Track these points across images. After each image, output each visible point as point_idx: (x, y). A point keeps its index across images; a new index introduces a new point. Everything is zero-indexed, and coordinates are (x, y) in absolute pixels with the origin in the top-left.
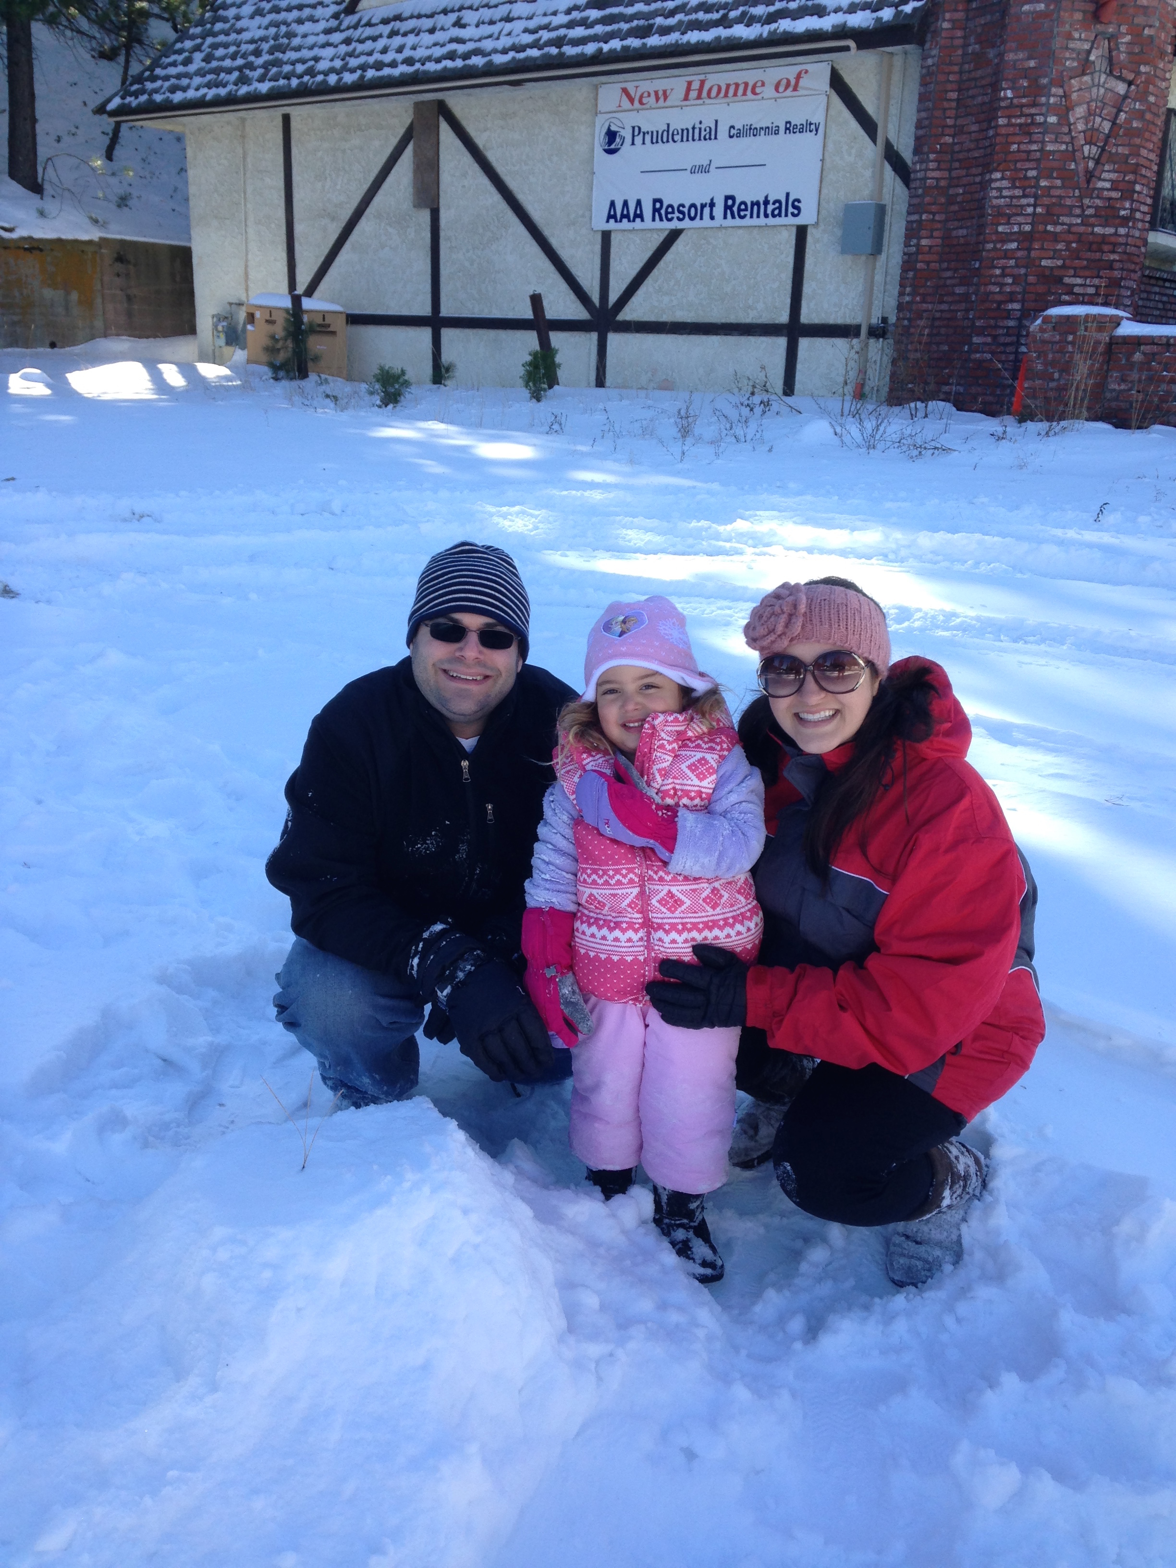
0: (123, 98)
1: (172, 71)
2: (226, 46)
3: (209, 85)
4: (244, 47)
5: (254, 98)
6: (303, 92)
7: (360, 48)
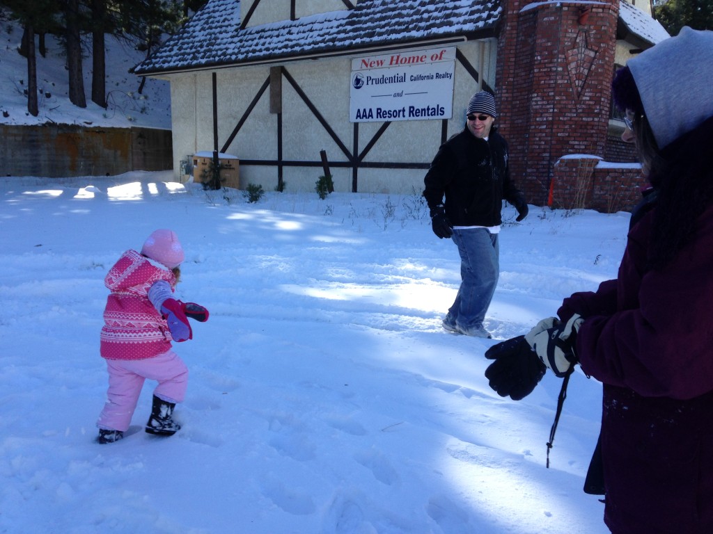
0: (142, 66)
1: (164, 54)
2: (188, 43)
3: (180, 60)
4: (196, 44)
5: (199, 66)
6: (220, 63)
7: (246, 44)
